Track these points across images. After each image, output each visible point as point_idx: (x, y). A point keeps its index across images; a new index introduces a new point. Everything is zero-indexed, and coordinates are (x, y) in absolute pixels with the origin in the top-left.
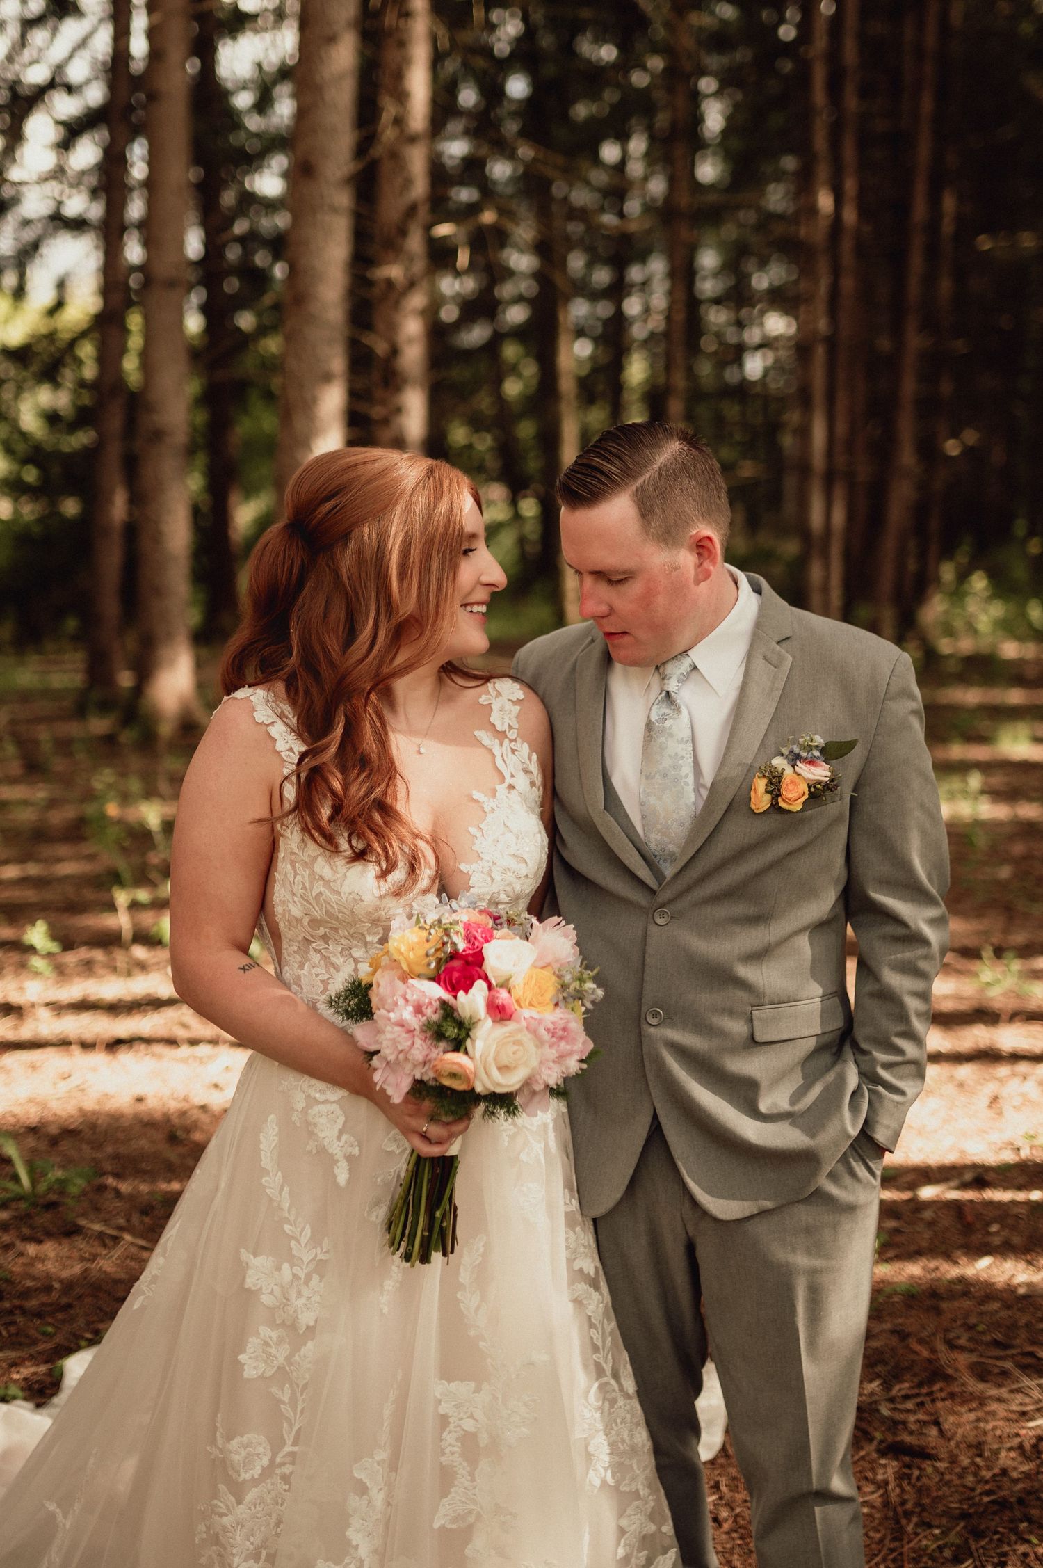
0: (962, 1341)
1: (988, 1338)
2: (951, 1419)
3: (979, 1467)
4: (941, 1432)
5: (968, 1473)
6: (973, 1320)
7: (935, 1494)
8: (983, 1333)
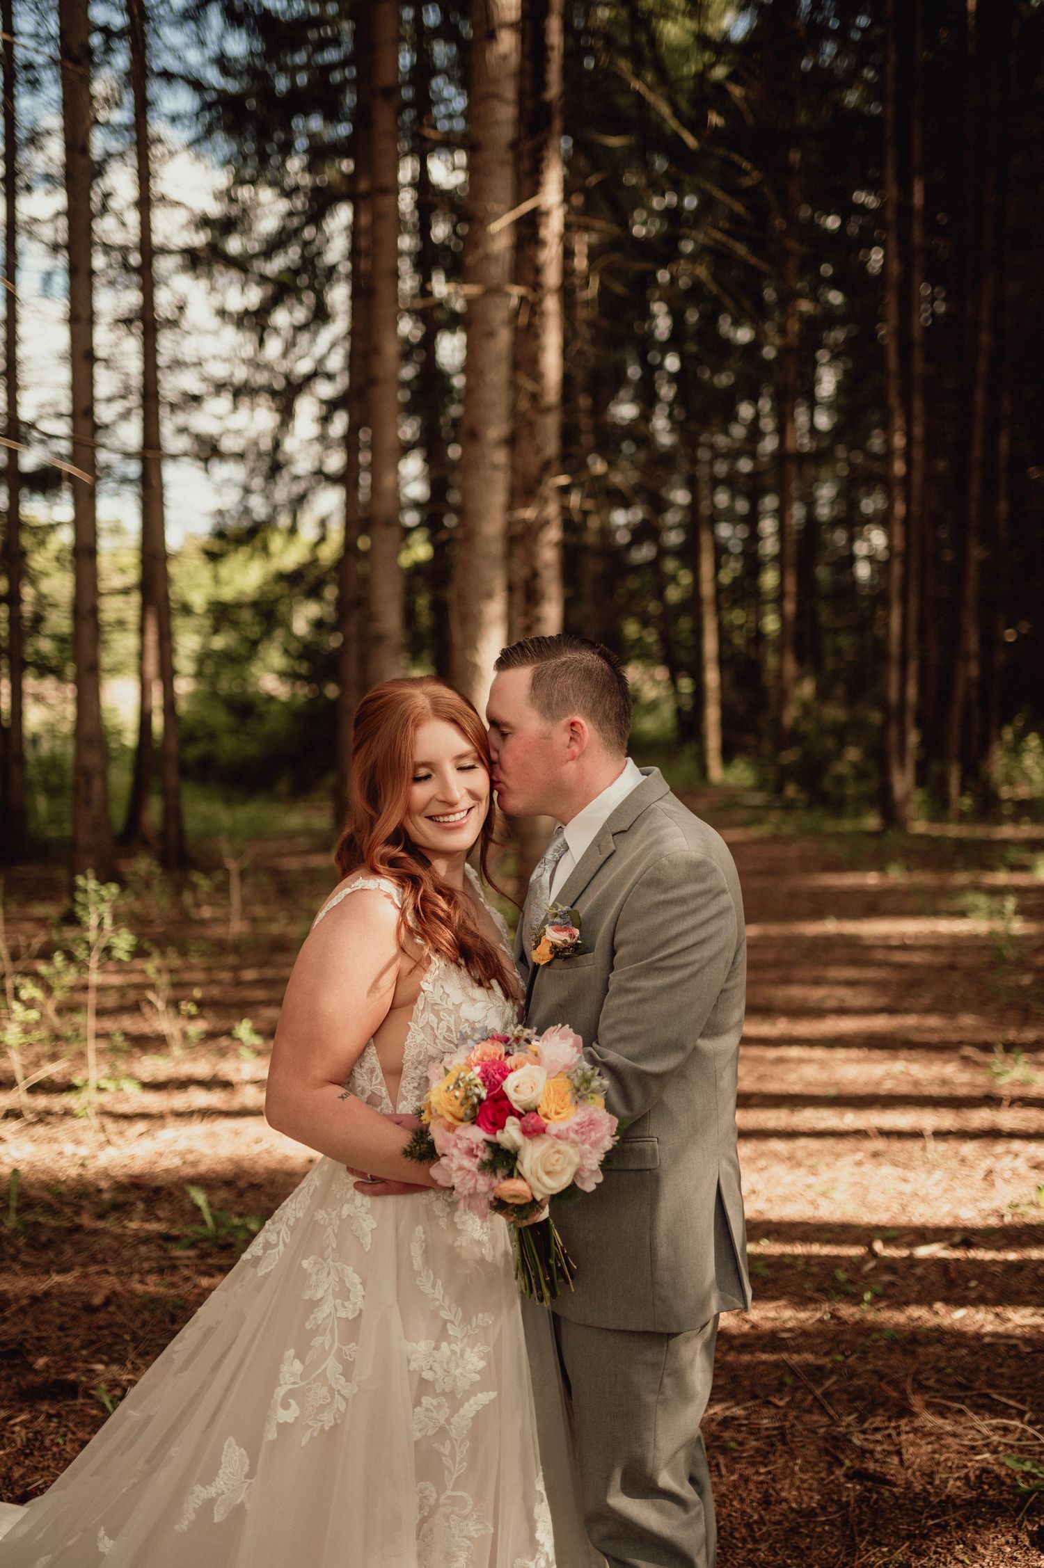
0: (931, 1382)
1: (952, 1380)
2: (911, 1450)
3: (929, 1493)
4: (902, 1461)
5: (920, 1499)
6: (942, 1364)
7: (888, 1516)
8: (949, 1375)
